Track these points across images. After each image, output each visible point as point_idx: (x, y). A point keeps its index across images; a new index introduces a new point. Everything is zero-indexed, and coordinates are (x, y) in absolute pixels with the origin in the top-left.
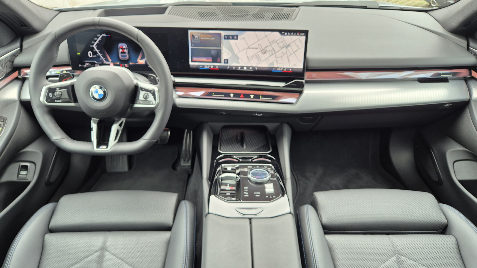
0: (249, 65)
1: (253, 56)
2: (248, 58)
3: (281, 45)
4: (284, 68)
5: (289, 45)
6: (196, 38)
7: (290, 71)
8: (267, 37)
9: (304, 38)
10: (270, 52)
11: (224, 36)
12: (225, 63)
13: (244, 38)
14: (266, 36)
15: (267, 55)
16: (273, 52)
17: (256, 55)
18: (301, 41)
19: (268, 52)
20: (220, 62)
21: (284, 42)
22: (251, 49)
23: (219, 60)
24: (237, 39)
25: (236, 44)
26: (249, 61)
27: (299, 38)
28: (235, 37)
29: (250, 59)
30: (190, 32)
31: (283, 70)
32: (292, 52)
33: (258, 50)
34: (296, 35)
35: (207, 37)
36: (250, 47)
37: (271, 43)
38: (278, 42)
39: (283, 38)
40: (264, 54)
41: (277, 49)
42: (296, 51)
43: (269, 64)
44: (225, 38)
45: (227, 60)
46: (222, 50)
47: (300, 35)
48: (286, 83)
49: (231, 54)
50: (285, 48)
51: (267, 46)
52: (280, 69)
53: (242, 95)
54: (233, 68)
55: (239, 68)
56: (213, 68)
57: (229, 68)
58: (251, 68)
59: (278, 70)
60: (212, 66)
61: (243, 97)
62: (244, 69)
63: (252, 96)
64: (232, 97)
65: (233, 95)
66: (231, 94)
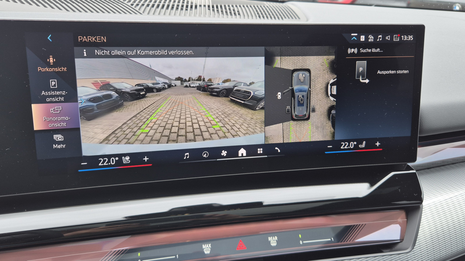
7: (376, 147)
31: (356, 147)
48: (372, 185)
52: (349, 145)
53: (240, 244)
54: (204, 156)
55: (222, 154)
56: (129, 162)
57: (188, 157)
58: (260, 151)
59: (343, 147)
60: (128, 158)
61: (244, 247)
62: (241, 155)
63: (274, 240)
64: (209, 253)
65: (209, 246)
66: (204, 246)
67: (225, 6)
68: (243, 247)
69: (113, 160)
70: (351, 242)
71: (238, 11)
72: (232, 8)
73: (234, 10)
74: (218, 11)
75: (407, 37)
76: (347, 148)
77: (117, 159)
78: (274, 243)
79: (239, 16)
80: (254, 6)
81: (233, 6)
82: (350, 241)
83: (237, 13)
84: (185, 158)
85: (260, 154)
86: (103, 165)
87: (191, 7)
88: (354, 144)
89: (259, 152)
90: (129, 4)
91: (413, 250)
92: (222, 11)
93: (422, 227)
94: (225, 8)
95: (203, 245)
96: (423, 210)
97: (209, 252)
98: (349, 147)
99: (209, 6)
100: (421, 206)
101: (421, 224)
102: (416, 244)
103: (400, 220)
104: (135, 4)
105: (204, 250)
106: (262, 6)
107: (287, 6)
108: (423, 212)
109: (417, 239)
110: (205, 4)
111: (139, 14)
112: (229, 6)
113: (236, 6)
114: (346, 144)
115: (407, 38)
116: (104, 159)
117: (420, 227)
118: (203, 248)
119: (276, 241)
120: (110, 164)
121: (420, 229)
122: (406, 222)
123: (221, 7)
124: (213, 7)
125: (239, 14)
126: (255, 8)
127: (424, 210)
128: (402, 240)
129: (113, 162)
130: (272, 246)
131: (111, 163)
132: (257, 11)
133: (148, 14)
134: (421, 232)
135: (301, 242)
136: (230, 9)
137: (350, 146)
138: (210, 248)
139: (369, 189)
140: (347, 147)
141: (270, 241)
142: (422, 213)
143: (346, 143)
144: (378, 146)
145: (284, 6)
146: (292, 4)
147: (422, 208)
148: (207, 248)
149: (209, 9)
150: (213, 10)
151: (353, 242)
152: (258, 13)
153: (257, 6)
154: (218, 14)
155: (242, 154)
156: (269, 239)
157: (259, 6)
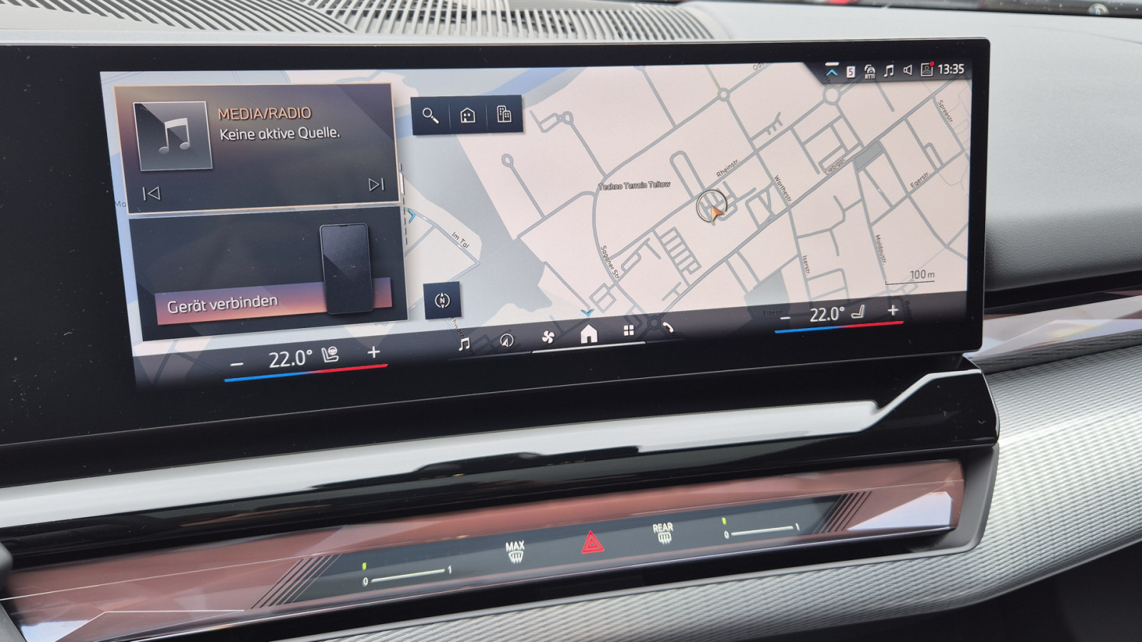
0: (620, 309)
1: (642, 240)
2: (606, 258)
3: (824, 147)
4: (852, 304)
5: (874, 149)
6: (176, 136)
7: (889, 317)
8: (727, 100)
9: (961, 92)
10: (756, 205)
11: (417, 103)
12: (432, 313)
13: (565, 118)
14: (724, 95)
15: (738, 224)
16: (778, 205)
17: (660, 231)
18: (946, 116)
19: (741, 204)
20: (398, 311)
21: (840, 125)
22: (625, 192)
23: (384, 299)
24: (516, 126)
25: (508, 161)
26: (616, 278)
27: (932, 96)
28: (504, 113)
29: (616, 263)
30: (112, 83)
31: (844, 319)
32: (896, 194)
33: (676, 195)
34: (916, 77)
35: (270, 122)
36: (613, 180)
37: (758, 143)
38: (804, 131)
39: (836, 104)
40: (712, 221)
41: (798, 177)
42: (918, 184)
43: (750, 283)
44: (421, 128)
45: (453, 289)
46: (404, 216)
47: (937, 77)
48: (881, 405)
49: (476, 244)
50: (850, 167)
51: (735, 165)
52: (828, 315)
53: (590, 539)
54: (504, 344)
55: (544, 339)
56: (337, 360)
57: (468, 347)
58: (629, 330)
59: (815, 319)
60: (333, 351)
61: (599, 547)
62: (586, 342)
63: (666, 531)
64: (520, 561)
65: (519, 546)
66: (510, 545)
67: (540, 13)
68: (596, 546)
69: (300, 355)
70: (839, 532)
71: (571, 24)
72: (556, 18)
73: (561, 22)
74: (524, 23)
75: (951, 68)
76: (825, 320)
77: (310, 352)
78: (665, 539)
79: (574, 33)
80: (608, 13)
81: (558, 13)
82: (836, 531)
83: (568, 28)
84: (461, 349)
85: (629, 339)
86: (278, 366)
87: (464, 16)
88: (840, 311)
89: (626, 334)
90: (323, 11)
91: (978, 546)
92: (534, 24)
93: (999, 495)
94: (542, 18)
95: (507, 544)
96: (1000, 456)
97: (520, 559)
98: (829, 319)
99: (503, 14)
100: (994, 448)
101: (995, 488)
102: (985, 533)
103: (949, 482)
104: (336, 11)
105: (510, 554)
106: (627, 12)
107: (683, 12)
108: (1000, 461)
109: (988, 522)
110: (493, 10)
111: (346, 31)
112: (549, 13)
113: (566, 13)
114: (823, 311)
115: (950, 70)
116: (282, 353)
117: (994, 494)
118: (507, 550)
119: (671, 532)
120: (293, 364)
121: (993, 499)
122: (962, 486)
123: (531, 14)
124: (513, 15)
125: (573, 30)
126: (611, 17)
127: (1002, 458)
128: (954, 526)
129: (301, 361)
130: (662, 543)
131: (296, 363)
132: (614, 22)
133: (367, 31)
134: (997, 505)
135: (727, 535)
136: (551, 20)
137: (830, 317)
138: (522, 550)
139: (874, 412)
140: (824, 318)
141: (657, 534)
142: (997, 464)
143: (820, 309)
144: (893, 314)
145: (677, 12)
146: (697, 7)
147: (998, 453)
148: (516, 550)
149: (505, 20)
150: (514, 22)
151: (844, 533)
152: (617, 28)
153: (615, 13)
154: (526, 30)
155: (589, 338)
156: (654, 529)
157: (619, 12)
